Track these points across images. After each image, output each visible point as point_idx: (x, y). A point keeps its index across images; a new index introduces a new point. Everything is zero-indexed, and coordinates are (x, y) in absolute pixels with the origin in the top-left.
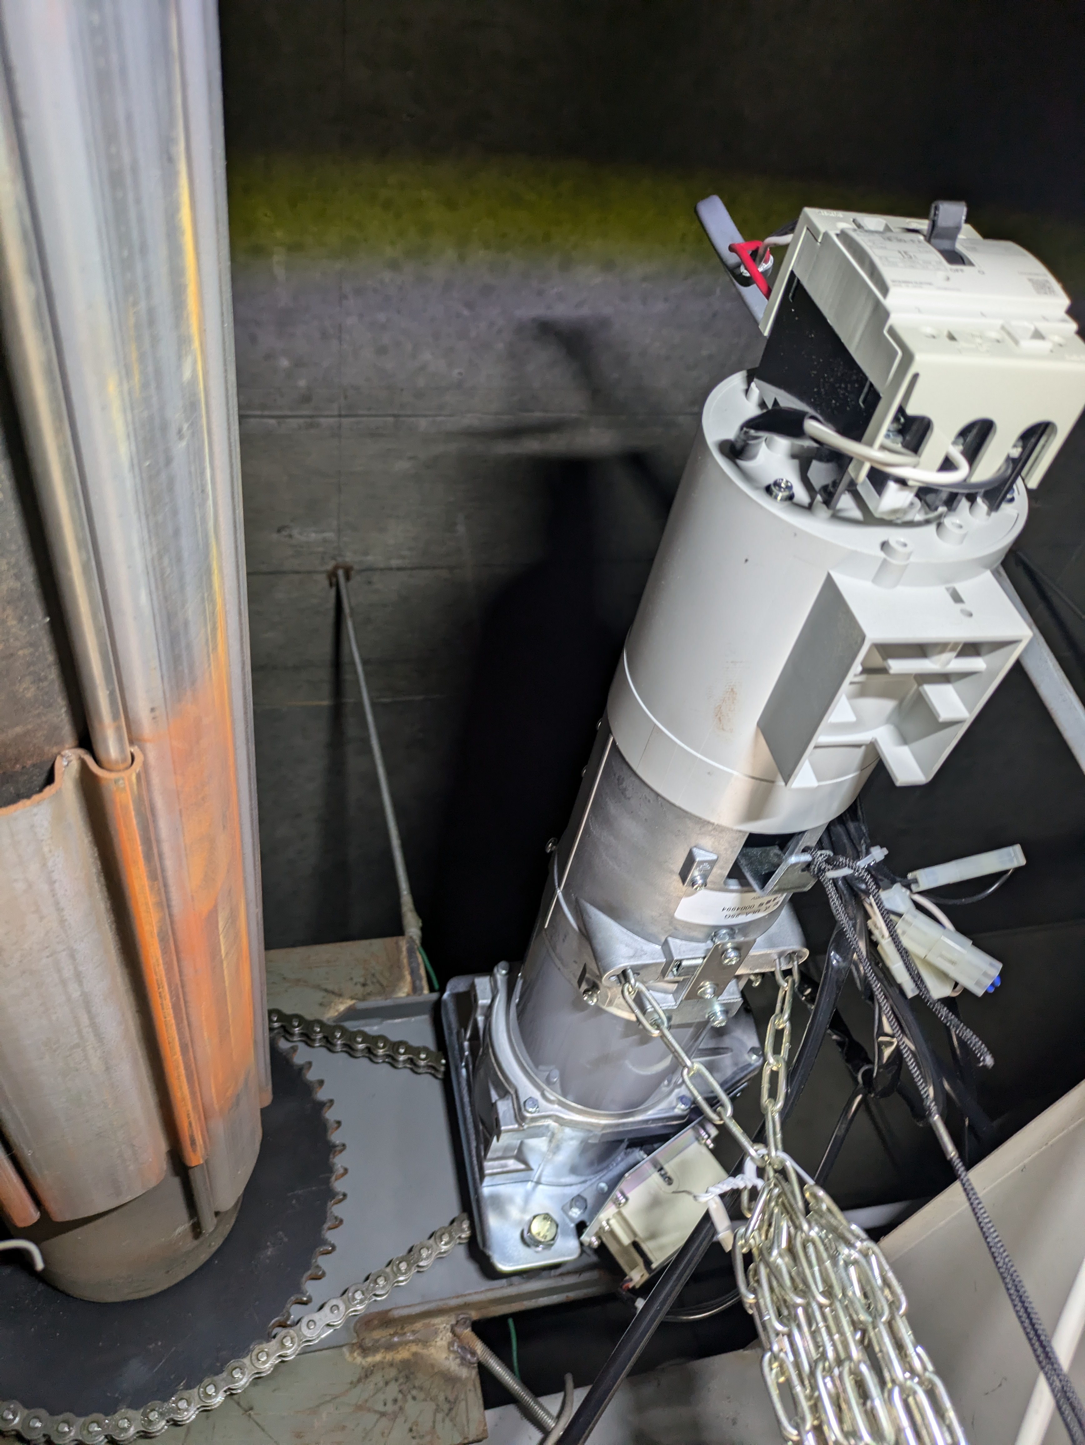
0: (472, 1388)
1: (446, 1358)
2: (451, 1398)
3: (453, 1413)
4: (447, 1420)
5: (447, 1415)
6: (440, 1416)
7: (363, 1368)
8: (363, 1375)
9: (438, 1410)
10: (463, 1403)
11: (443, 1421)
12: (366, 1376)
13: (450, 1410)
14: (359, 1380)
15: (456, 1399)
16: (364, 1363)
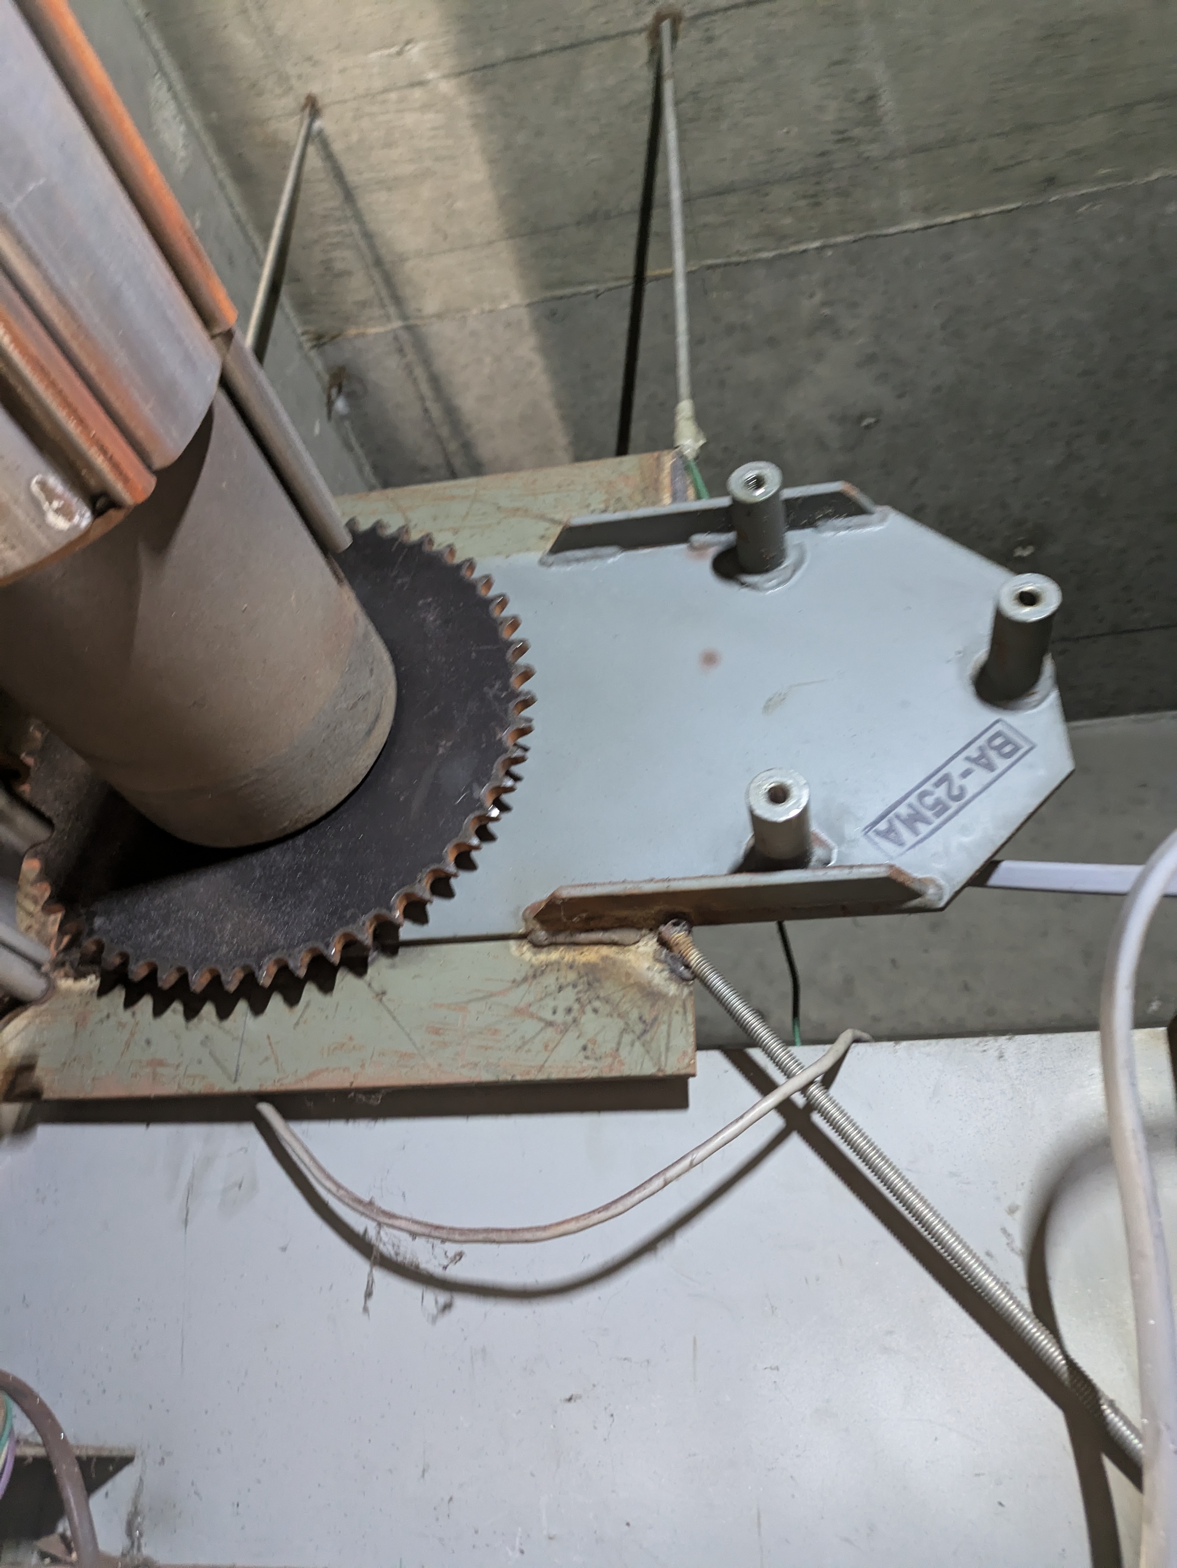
0: (681, 1010)
1: (649, 968)
2: (648, 1017)
3: (648, 1037)
4: (637, 1044)
5: (639, 1038)
6: (627, 1038)
7: (532, 966)
8: (531, 973)
9: (624, 1031)
10: (664, 1028)
11: (632, 1044)
12: (534, 976)
13: (645, 1032)
14: (525, 979)
15: (655, 1019)
16: (534, 960)
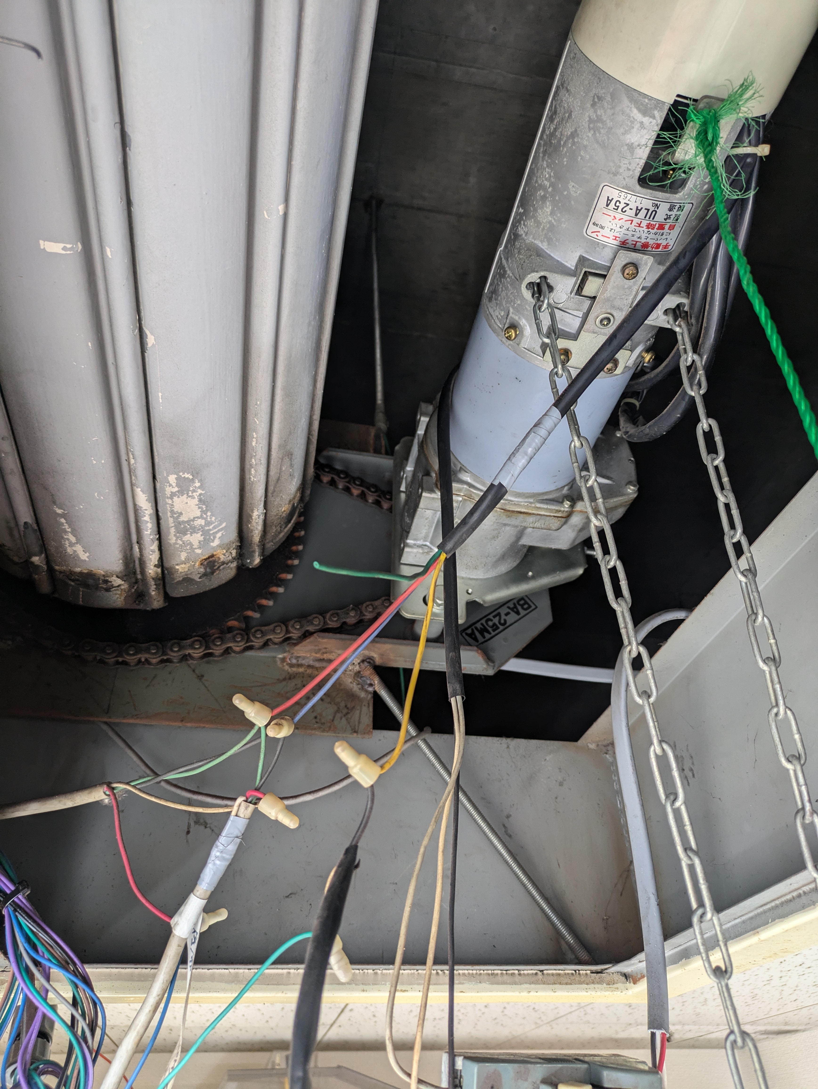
0: (367, 705)
1: (351, 682)
2: (349, 706)
3: (349, 716)
4: (344, 719)
5: (344, 716)
6: (338, 715)
7: (288, 673)
8: (287, 677)
9: (336, 710)
10: (358, 712)
11: (341, 719)
12: (290, 679)
13: (347, 713)
14: (284, 679)
15: (354, 707)
16: (290, 670)
